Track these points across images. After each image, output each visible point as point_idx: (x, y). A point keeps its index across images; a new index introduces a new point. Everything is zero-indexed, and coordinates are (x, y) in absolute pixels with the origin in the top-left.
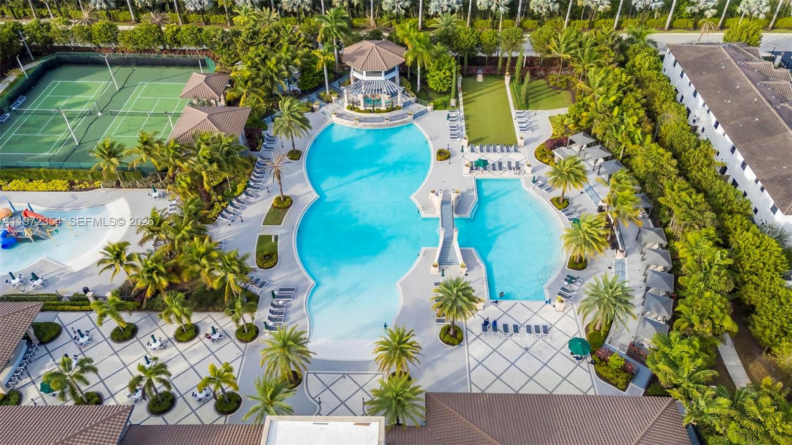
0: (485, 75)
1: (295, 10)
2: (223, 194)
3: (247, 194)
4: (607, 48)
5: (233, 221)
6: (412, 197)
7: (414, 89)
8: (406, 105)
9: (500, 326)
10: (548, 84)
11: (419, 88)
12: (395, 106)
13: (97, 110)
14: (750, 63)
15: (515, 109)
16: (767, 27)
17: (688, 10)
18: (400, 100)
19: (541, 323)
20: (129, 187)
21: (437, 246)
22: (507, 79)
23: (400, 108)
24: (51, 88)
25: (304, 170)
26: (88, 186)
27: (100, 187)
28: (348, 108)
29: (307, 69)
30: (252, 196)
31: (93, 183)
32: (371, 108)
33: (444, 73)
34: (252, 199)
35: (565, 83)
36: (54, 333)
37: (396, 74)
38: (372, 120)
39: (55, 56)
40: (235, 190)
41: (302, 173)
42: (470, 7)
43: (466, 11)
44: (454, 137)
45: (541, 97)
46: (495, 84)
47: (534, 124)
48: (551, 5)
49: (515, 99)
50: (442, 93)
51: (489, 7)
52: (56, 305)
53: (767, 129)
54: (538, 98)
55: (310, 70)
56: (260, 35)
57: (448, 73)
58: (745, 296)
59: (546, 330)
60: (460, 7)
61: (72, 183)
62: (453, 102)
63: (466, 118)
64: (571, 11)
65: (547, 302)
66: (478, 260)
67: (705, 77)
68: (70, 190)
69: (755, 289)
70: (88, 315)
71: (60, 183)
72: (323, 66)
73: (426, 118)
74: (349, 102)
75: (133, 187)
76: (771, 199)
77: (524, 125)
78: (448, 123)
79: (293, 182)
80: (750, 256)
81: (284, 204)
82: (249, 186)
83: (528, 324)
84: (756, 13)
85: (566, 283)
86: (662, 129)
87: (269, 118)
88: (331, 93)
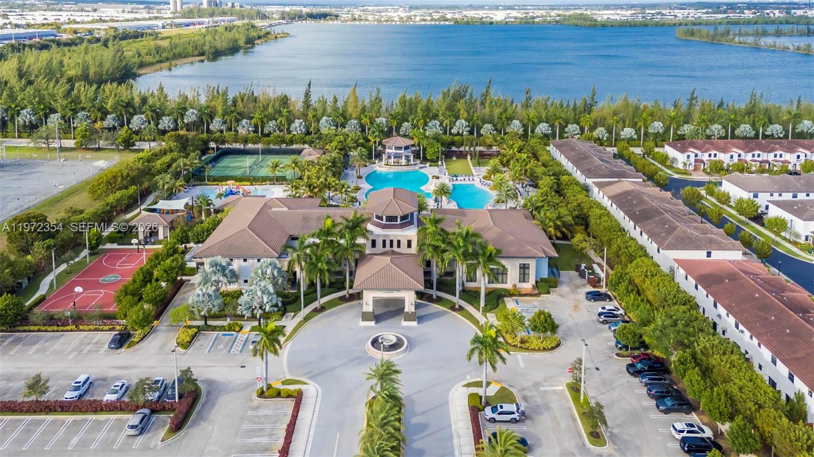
0: (457, 158)
7: (419, 158)
8: (415, 164)
11: (421, 158)
12: (409, 164)
14: (586, 144)
16: (612, 145)
17: (566, 135)
18: (412, 161)
22: (469, 158)
23: (412, 165)
32: (397, 164)
33: (434, 150)
37: (410, 151)
38: (397, 169)
39: (225, 151)
41: (364, 182)
42: (448, 131)
43: (446, 133)
44: (441, 173)
46: (462, 161)
48: (492, 131)
49: (473, 164)
50: (433, 160)
51: (458, 132)
54: (484, 162)
60: (442, 132)
62: (440, 164)
63: (447, 168)
73: (425, 169)
74: (385, 162)
77: (477, 171)
78: (438, 169)
79: (360, 184)
81: (357, 188)
88: (376, 160)
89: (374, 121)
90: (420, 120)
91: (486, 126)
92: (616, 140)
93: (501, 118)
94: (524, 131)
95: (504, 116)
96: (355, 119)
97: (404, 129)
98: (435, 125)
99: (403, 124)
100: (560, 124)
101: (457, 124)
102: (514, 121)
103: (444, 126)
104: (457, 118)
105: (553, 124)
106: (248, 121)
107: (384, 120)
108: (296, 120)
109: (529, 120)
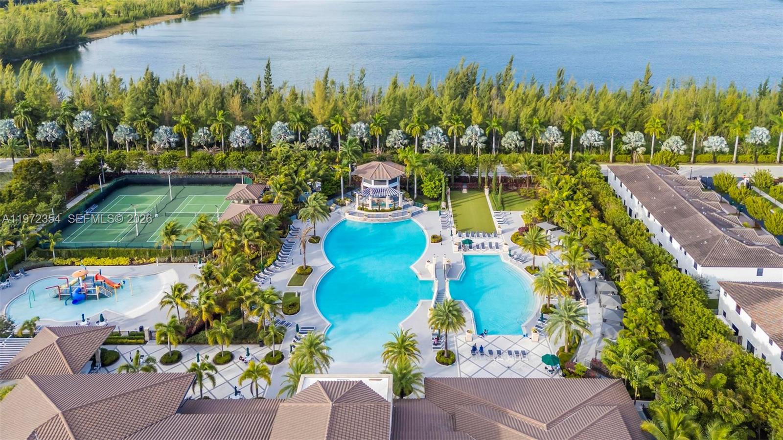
0: (469, 189)
1: (318, 146)
2: (255, 266)
3: (275, 265)
4: (560, 165)
5: (263, 283)
6: (412, 267)
7: (412, 196)
8: (405, 207)
9: (486, 351)
10: (520, 195)
11: (415, 196)
12: (396, 207)
13: (156, 212)
14: (669, 176)
15: (494, 210)
16: (690, 161)
17: (624, 147)
18: (401, 203)
19: (520, 349)
20: (178, 262)
21: (431, 299)
22: (487, 191)
23: (401, 209)
24: (118, 200)
25: (322, 250)
26: (145, 261)
27: (155, 262)
28: (358, 209)
29: (327, 180)
30: (280, 267)
31: (149, 259)
32: (378, 209)
33: (435, 183)
34: (279, 269)
35: (533, 194)
36: (114, 358)
37: (397, 184)
38: (378, 217)
39: (125, 178)
40: (265, 263)
41: (321, 252)
42: (455, 144)
43: (452, 148)
44: (444, 227)
45: (514, 203)
46: (477, 195)
47: (509, 220)
48: (517, 142)
49: (493, 204)
50: (433, 199)
51: (470, 143)
52: (117, 338)
53: (682, 213)
54: (512, 204)
55: (330, 181)
56: (291, 158)
57: (437, 183)
58: (674, 316)
59: (524, 353)
60: (447, 144)
61: (132, 260)
62: (443, 204)
63: (455, 216)
64: (534, 148)
65: (524, 336)
66: (467, 308)
67: (636, 184)
68: (130, 265)
69: (680, 310)
70: (141, 347)
71: (123, 260)
72: (340, 176)
73: (421, 216)
74: (359, 204)
75: (181, 262)
76: (692, 258)
77: (502, 220)
78: (440, 218)
79: (313, 257)
80: (673, 288)
81: (305, 272)
82: (278, 259)
83: (509, 350)
84: (676, 149)
85: (540, 322)
86: (606, 215)
87: (295, 216)
88: (345, 199)
89: (350, 128)
90: (414, 126)
91: (509, 134)
92: (696, 152)
93: (531, 123)
94: (564, 141)
95: (535, 120)
96: (323, 124)
97: (392, 139)
98: (436, 134)
99: (391, 133)
100: (616, 131)
101: (468, 132)
102: (551, 127)
103: (450, 134)
104: (468, 122)
105: (607, 131)
106: (168, 128)
107: (363, 126)
108: (238, 127)
109: (572, 126)
